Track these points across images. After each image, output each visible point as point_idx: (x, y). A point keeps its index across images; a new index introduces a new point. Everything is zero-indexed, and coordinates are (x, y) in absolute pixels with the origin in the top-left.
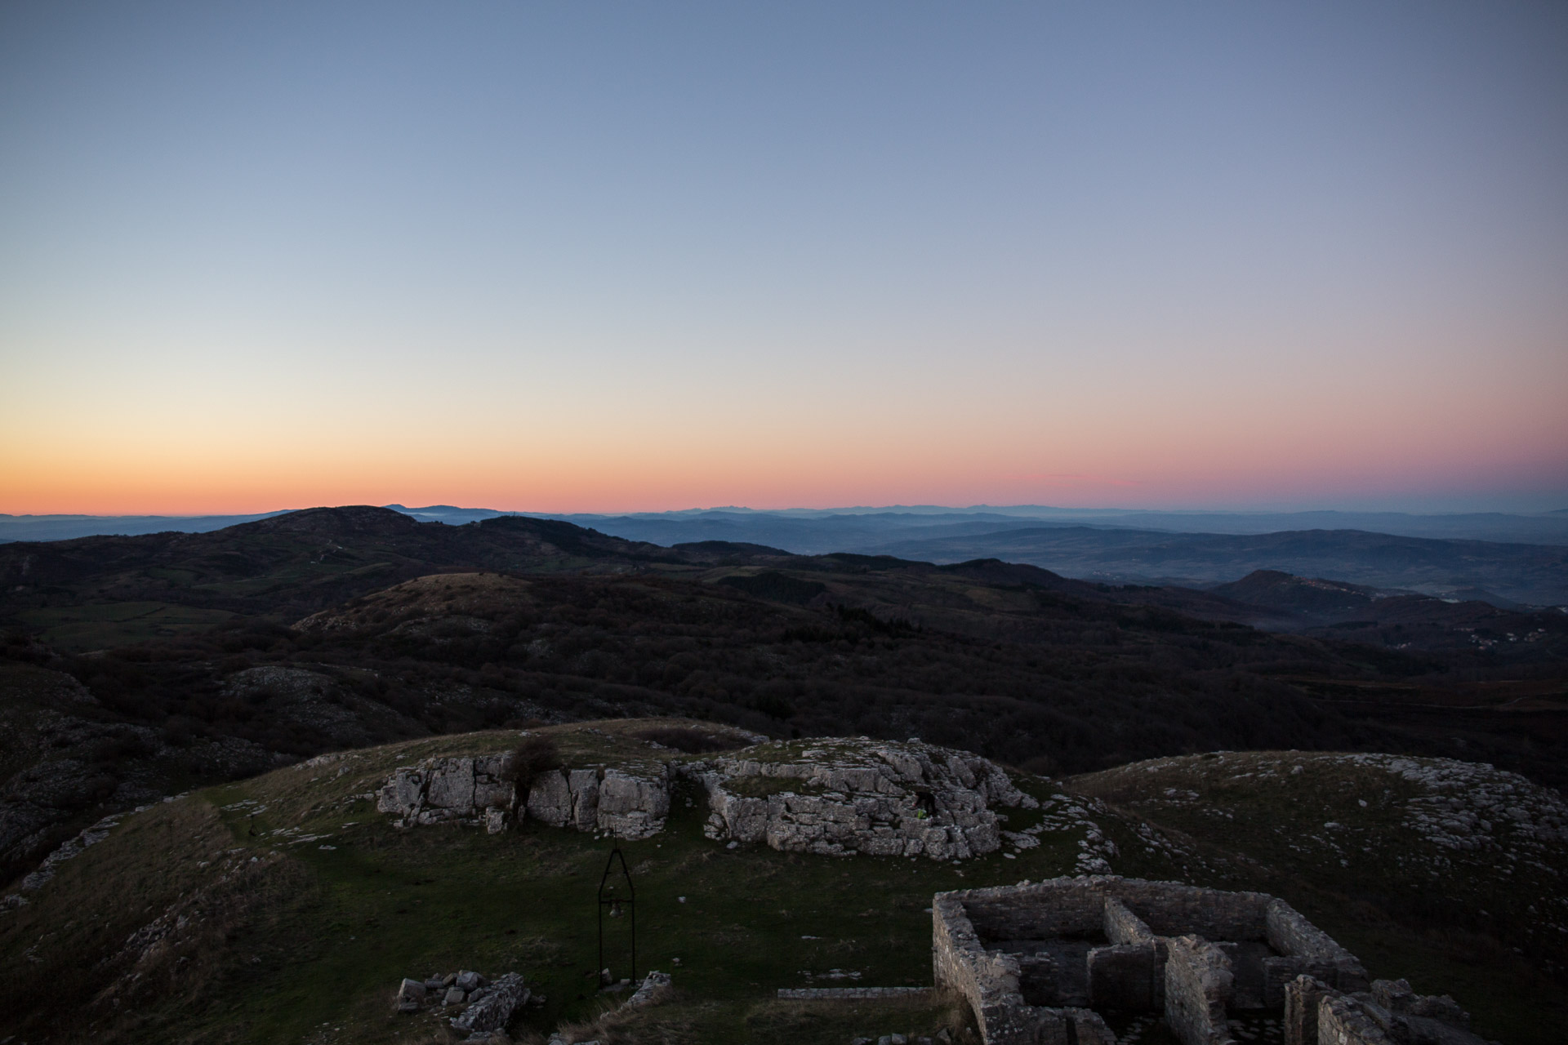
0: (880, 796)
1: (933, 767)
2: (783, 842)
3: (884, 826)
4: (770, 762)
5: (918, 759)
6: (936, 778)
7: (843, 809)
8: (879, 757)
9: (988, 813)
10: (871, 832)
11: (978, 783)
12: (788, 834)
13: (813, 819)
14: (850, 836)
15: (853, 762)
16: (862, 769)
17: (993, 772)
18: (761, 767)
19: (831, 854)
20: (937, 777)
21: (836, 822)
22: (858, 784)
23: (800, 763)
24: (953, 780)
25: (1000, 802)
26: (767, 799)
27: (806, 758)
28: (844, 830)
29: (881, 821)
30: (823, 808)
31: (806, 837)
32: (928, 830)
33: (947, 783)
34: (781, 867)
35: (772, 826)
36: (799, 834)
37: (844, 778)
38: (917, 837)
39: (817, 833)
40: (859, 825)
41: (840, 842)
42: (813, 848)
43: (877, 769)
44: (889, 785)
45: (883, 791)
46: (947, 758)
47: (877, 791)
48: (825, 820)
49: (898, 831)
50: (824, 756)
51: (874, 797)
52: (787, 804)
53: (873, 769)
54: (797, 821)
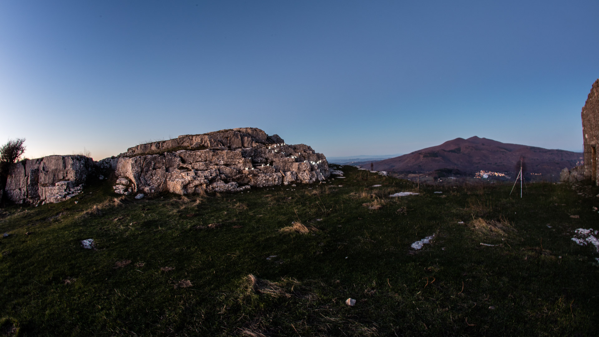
2: (185, 187)
3: (263, 165)
7: (231, 154)
13: (206, 165)
14: (241, 174)
19: (230, 191)
28: (234, 171)
29: (258, 163)
30: (213, 155)
31: (206, 179)
32: (297, 163)
35: (172, 176)
36: (199, 177)
39: (214, 175)
40: (246, 165)
41: (233, 180)
42: (213, 188)
47: (244, 147)
48: (217, 165)
52: (181, 157)
54: (193, 168)
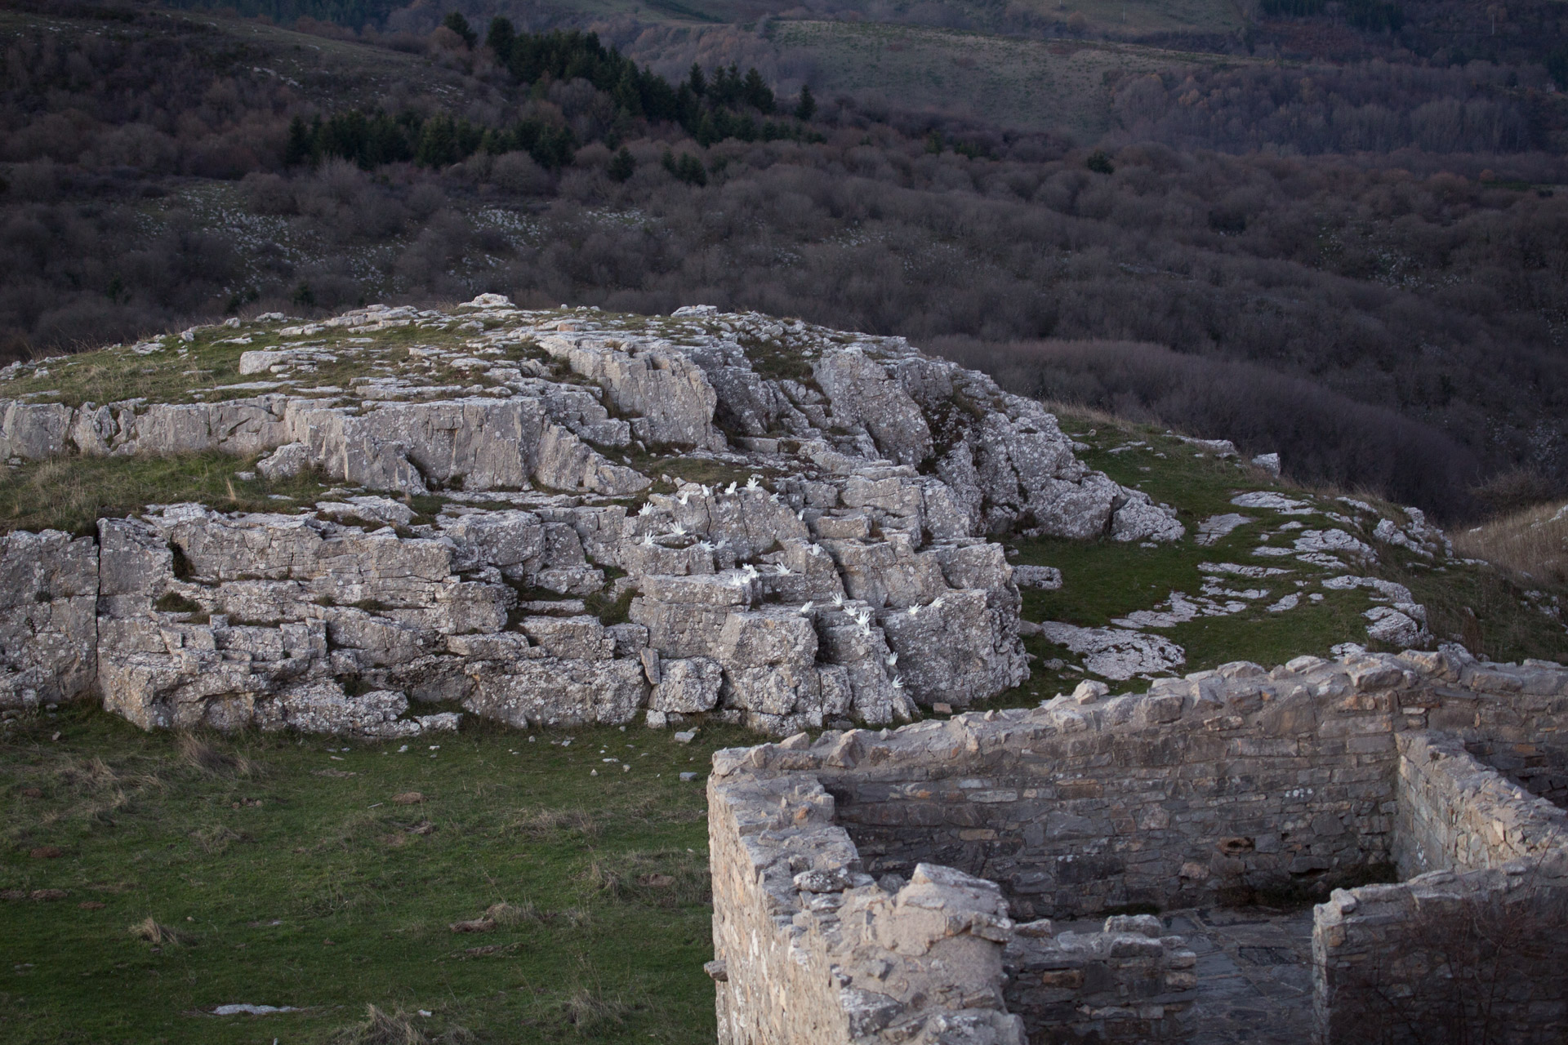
0: (551, 504)
1: (760, 390)
2: (164, 697)
3: (568, 614)
4: (110, 397)
5: (699, 361)
6: (769, 431)
7: (400, 555)
8: (544, 356)
9: (979, 547)
10: (511, 637)
11: (943, 450)
12: (182, 661)
13: (281, 601)
14: (433, 659)
15: (440, 381)
16: (477, 402)
17: (999, 406)
18: (74, 419)
19: (359, 733)
20: (776, 425)
21: (372, 607)
22: (459, 461)
23: (227, 396)
24: (838, 437)
25: (1030, 520)
26: (95, 532)
27: (252, 377)
28: (406, 636)
29: (554, 595)
30: (318, 555)
31: (254, 671)
32: (739, 619)
33: (816, 448)
34: (155, 780)
35: (121, 635)
36: (225, 658)
37: (405, 439)
38: (699, 650)
39: (298, 653)
40: (465, 612)
41: (392, 681)
42: (285, 712)
43: (534, 402)
44: (586, 458)
45: (562, 484)
46: (817, 355)
47: (536, 485)
48: (329, 602)
49: (622, 629)
50: (328, 365)
51: (525, 508)
52: (176, 549)
53: (517, 399)
54: (218, 611)
